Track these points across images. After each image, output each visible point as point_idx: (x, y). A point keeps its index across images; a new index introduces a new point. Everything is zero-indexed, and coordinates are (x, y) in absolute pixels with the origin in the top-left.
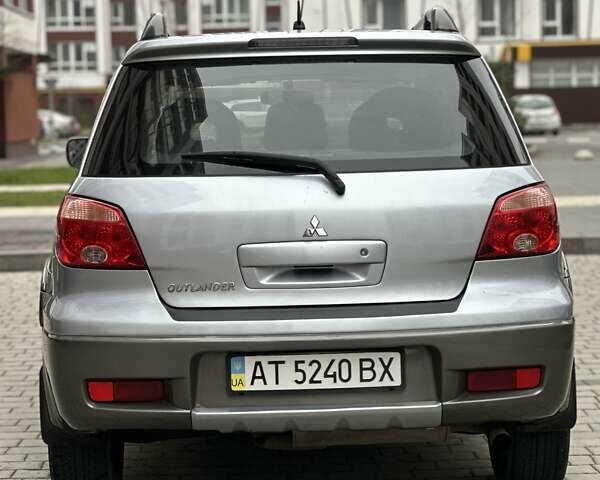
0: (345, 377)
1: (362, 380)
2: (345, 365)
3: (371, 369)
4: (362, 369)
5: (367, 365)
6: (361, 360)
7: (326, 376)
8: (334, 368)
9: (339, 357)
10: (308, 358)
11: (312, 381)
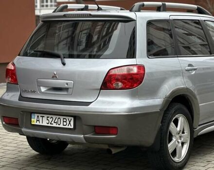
0: (59, 123)
1: (63, 125)
2: (59, 119)
3: (66, 122)
4: (64, 122)
5: (65, 120)
6: (64, 119)
7: (54, 122)
8: (56, 121)
9: (58, 117)
10: (50, 116)
11: (51, 124)
